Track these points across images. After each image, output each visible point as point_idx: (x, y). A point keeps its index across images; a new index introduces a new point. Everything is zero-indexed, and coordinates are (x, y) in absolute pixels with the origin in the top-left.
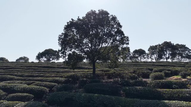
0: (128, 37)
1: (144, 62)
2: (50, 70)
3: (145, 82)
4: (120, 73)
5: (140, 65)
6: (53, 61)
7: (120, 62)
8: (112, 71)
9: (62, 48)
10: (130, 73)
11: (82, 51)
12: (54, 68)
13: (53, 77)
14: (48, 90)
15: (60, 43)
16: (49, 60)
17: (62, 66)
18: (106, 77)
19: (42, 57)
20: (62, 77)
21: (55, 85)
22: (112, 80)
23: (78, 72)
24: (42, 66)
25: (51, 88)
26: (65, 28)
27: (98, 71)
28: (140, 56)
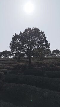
0: (50, 44)
2: (6, 62)
3: (59, 68)
4: (45, 63)
5: (57, 59)
6: (8, 57)
7: (45, 57)
8: (41, 62)
9: (12, 50)
10: (51, 63)
11: (23, 51)
12: (8, 61)
13: (7, 66)
15: (11, 46)
16: (5, 57)
17: (13, 60)
18: (37, 66)
19: (2, 55)
20: (12, 66)
21: (8, 71)
22: (40, 67)
23: (21, 63)
24: (2, 60)
25: (5, 72)
26: (13, 39)
27: (32, 62)
28: (57, 53)
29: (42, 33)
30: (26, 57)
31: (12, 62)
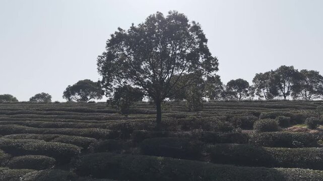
1: (246, 101)
2: (85, 115)
3: (245, 135)
4: (203, 121)
5: (239, 107)
6: (92, 100)
7: (206, 101)
8: (191, 115)
9: (104, 78)
10: (221, 120)
11: (140, 81)
12: (92, 111)
13: (90, 127)
14: (79, 149)
15: (101, 69)
16: (84, 98)
17: (107, 109)
18: (179, 127)
19: (74, 94)
20: (104, 127)
21: (92, 142)
22: (189, 133)
23: (133, 119)
24: (72, 108)
25: (85, 146)
26: (108, 45)
27: (165, 116)
28: (240, 91)
29: (196, 28)
30: (146, 99)
31: (105, 115)
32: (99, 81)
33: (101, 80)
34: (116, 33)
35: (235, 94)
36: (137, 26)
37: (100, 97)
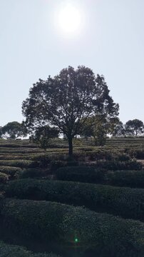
0: (118, 105)
1: (140, 137)
2: (13, 150)
3: (139, 163)
4: (106, 152)
6: (19, 138)
7: (108, 138)
8: (96, 148)
9: (27, 119)
10: (121, 152)
11: (56, 122)
12: (19, 147)
13: (16, 159)
14: (7, 176)
15: (24, 111)
16: (13, 137)
17: (30, 145)
18: (87, 158)
19: (4, 133)
20: (27, 159)
21: (17, 170)
22: (95, 162)
23: (50, 152)
24: (3, 144)
25: (12, 173)
26: (31, 92)
27: (76, 150)
28: (136, 129)
29: (100, 79)
31: (28, 150)
32: (23, 122)
33: (25, 121)
34: (37, 83)
35: (132, 131)
36: (53, 78)
37: (25, 135)
